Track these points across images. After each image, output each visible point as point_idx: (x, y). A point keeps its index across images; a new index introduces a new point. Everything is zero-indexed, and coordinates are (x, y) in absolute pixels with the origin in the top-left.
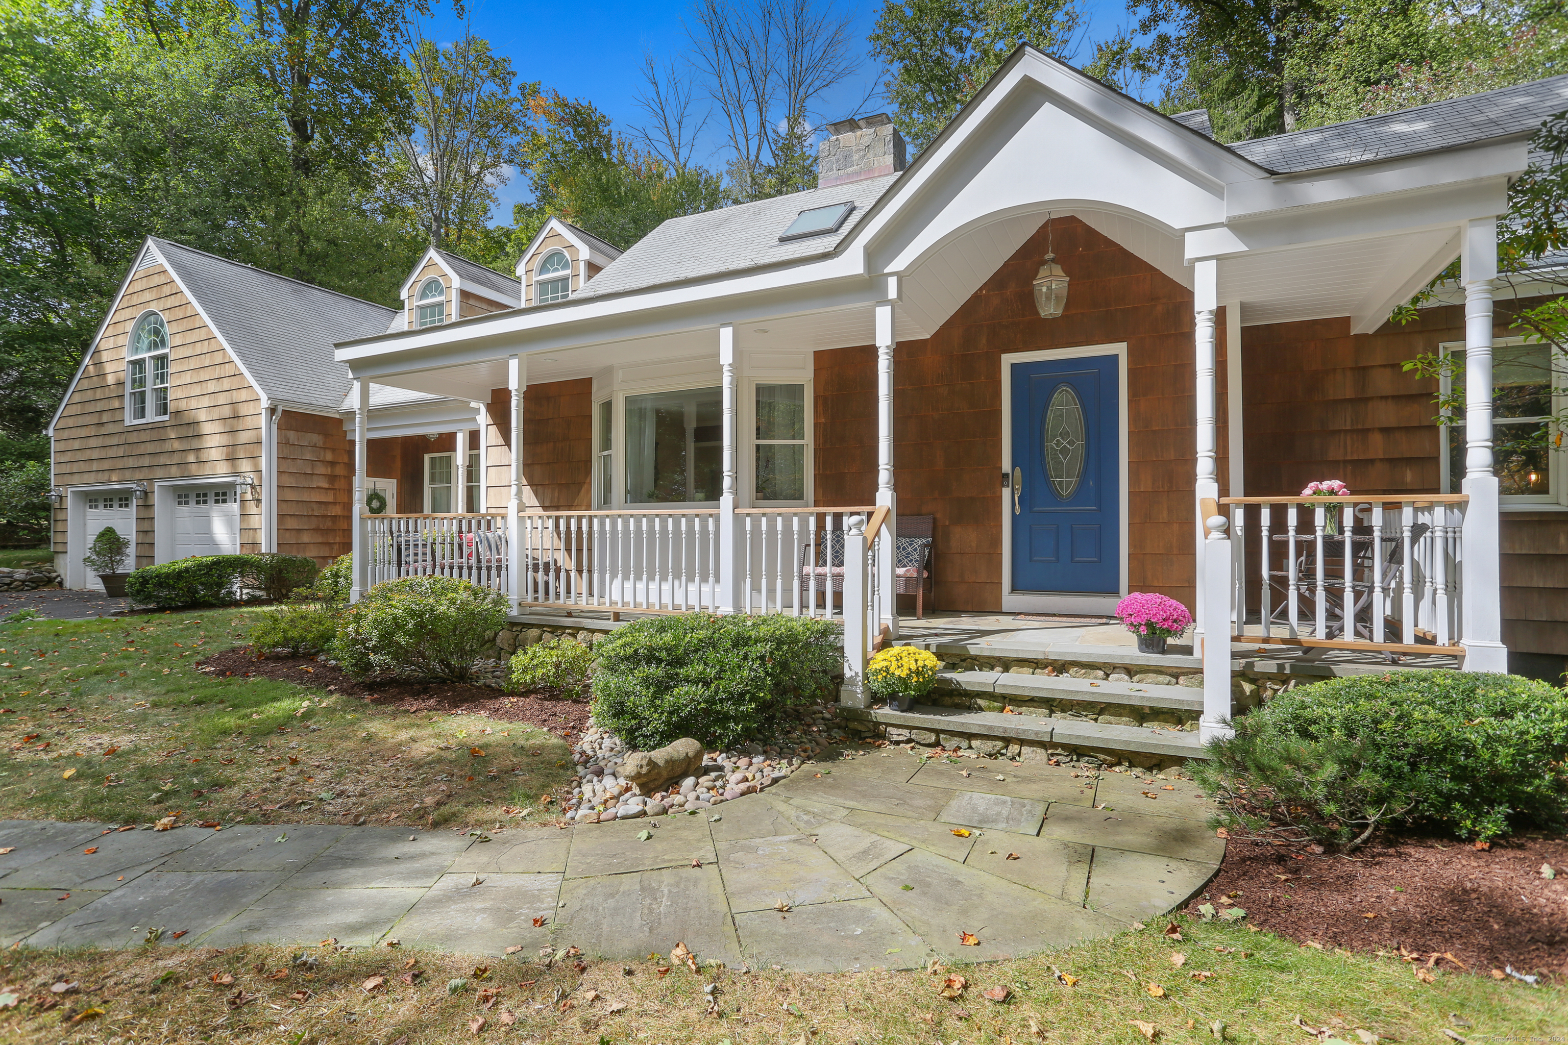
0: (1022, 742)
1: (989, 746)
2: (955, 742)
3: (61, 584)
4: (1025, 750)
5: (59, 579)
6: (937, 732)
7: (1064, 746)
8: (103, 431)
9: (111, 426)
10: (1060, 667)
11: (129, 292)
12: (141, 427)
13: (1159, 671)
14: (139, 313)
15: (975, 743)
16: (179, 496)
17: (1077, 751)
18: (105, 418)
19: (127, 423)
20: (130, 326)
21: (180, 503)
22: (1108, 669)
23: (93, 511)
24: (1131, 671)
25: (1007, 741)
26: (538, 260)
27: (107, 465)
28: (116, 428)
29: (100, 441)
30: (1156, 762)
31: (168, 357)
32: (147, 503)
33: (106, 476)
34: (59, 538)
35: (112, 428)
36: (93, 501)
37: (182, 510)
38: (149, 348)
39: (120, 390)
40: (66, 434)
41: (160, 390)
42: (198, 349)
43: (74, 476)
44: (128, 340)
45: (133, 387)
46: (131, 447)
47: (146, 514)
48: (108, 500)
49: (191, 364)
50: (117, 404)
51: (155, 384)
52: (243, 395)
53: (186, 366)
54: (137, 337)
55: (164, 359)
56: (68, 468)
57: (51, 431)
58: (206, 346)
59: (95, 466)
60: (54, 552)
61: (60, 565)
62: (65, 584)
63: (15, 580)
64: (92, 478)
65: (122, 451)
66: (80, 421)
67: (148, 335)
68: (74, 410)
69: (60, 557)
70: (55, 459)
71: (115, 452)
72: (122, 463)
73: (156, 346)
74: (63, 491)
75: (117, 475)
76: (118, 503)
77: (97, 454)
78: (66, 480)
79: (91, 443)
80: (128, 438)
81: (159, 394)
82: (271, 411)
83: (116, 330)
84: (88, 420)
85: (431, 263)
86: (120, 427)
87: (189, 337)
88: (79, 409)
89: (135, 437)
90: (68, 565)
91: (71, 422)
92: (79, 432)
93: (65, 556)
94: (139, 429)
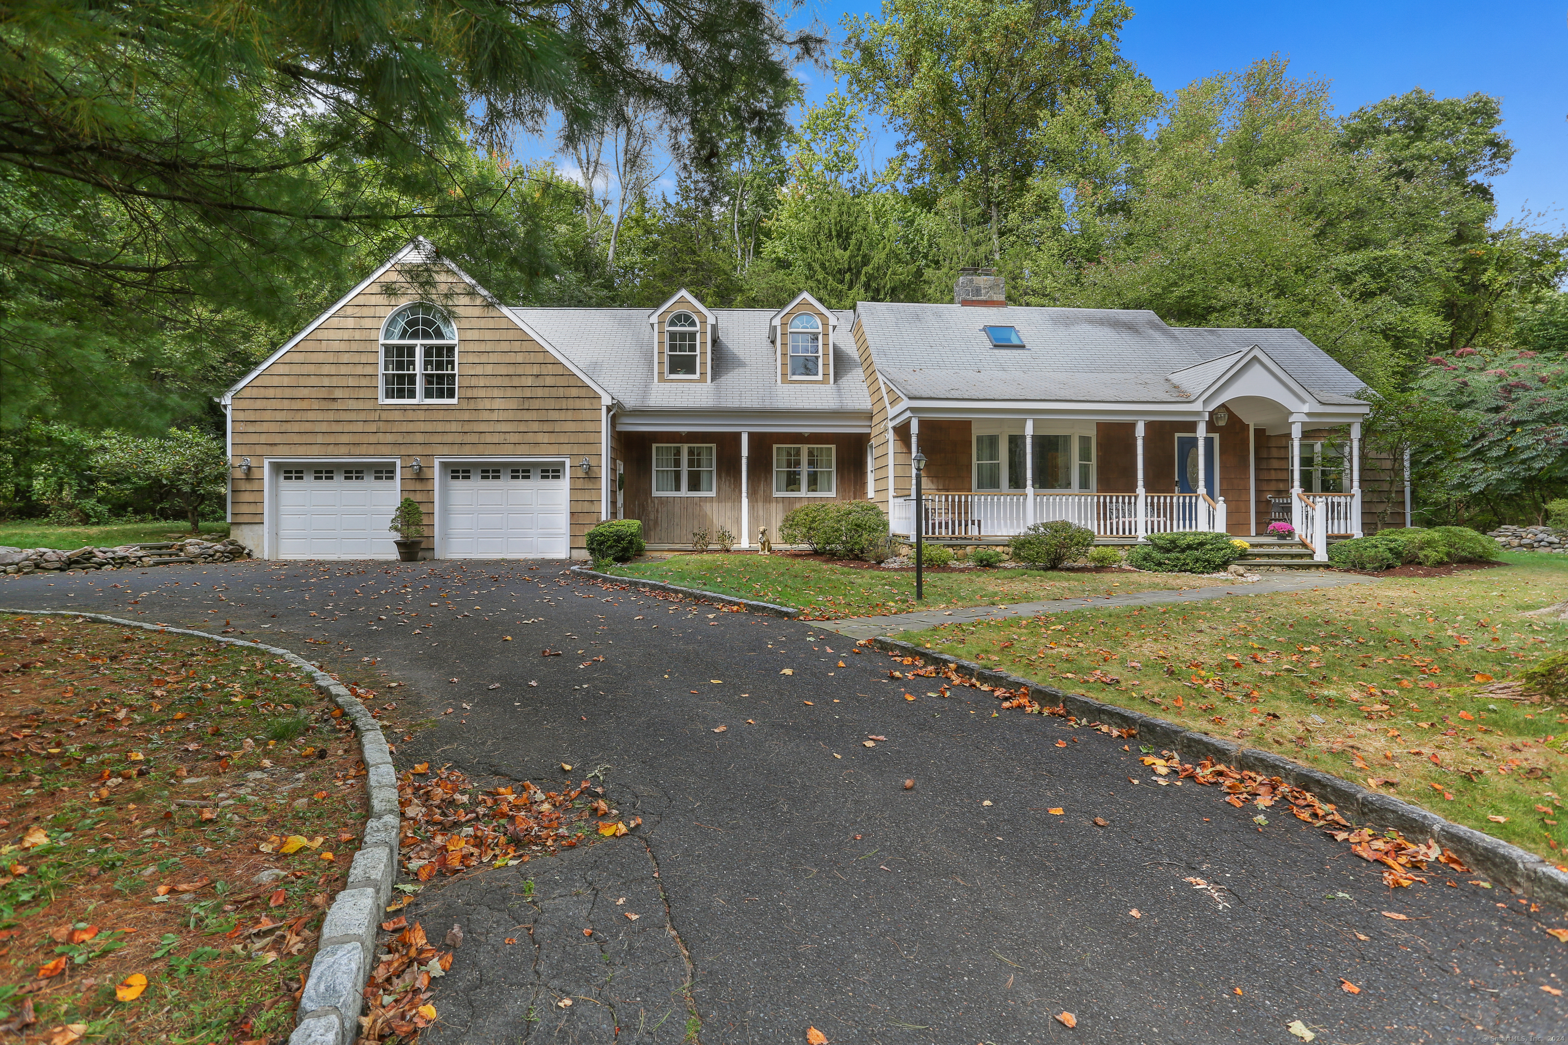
1: (1266, 568)
3: (249, 555)
5: (246, 551)
8: (335, 406)
9: (349, 402)
10: (1261, 546)
11: (384, 280)
12: (407, 407)
13: (1287, 545)
14: (404, 302)
18: (338, 393)
19: (379, 402)
20: (387, 313)
21: (453, 477)
23: (294, 483)
24: (1279, 546)
26: (792, 318)
27: (345, 439)
28: (360, 405)
29: (331, 416)
30: (1308, 567)
31: (451, 349)
32: (420, 476)
33: (343, 450)
34: (244, 509)
35: (352, 404)
36: (293, 472)
37: (460, 484)
38: (414, 335)
39: (369, 370)
40: (259, 404)
41: (432, 376)
42: (505, 346)
43: (275, 448)
44: (383, 324)
45: (386, 369)
46: (390, 424)
47: (418, 486)
48: (324, 472)
49: (493, 358)
50: (364, 382)
51: (426, 369)
52: (574, 392)
53: (484, 358)
54: (393, 322)
55: (440, 349)
56: (263, 439)
57: (227, 400)
58: (517, 346)
59: (320, 439)
60: (232, 524)
61: (244, 537)
62: (256, 555)
63: (217, 551)
64: (315, 450)
65: (373, 428)
66: (288, 393)
67: (411, 324)
68: (276, 381)
69: (246, 529)
70: (233, 428)
71: (359, 427)
72: (373, 439)
73: (426, 335)
74: (253, 462)
75: (363, 449)
76: (344, 475)
77: (324, 427)
78: (259, 450)
79: (311, 416)
80: (384, 416)
81: (429, 378)
82: (609, 409)
83: (357, 311)
84: (305, 393)
85: (682, 301)
86: (369, 405)
87: (488, 335)
88: (286, 381)
89: (397, 416)
90: (266, 536)
91: (270, 393)
92: (286, 404)
93: (256, 527)
94: (404, 409)
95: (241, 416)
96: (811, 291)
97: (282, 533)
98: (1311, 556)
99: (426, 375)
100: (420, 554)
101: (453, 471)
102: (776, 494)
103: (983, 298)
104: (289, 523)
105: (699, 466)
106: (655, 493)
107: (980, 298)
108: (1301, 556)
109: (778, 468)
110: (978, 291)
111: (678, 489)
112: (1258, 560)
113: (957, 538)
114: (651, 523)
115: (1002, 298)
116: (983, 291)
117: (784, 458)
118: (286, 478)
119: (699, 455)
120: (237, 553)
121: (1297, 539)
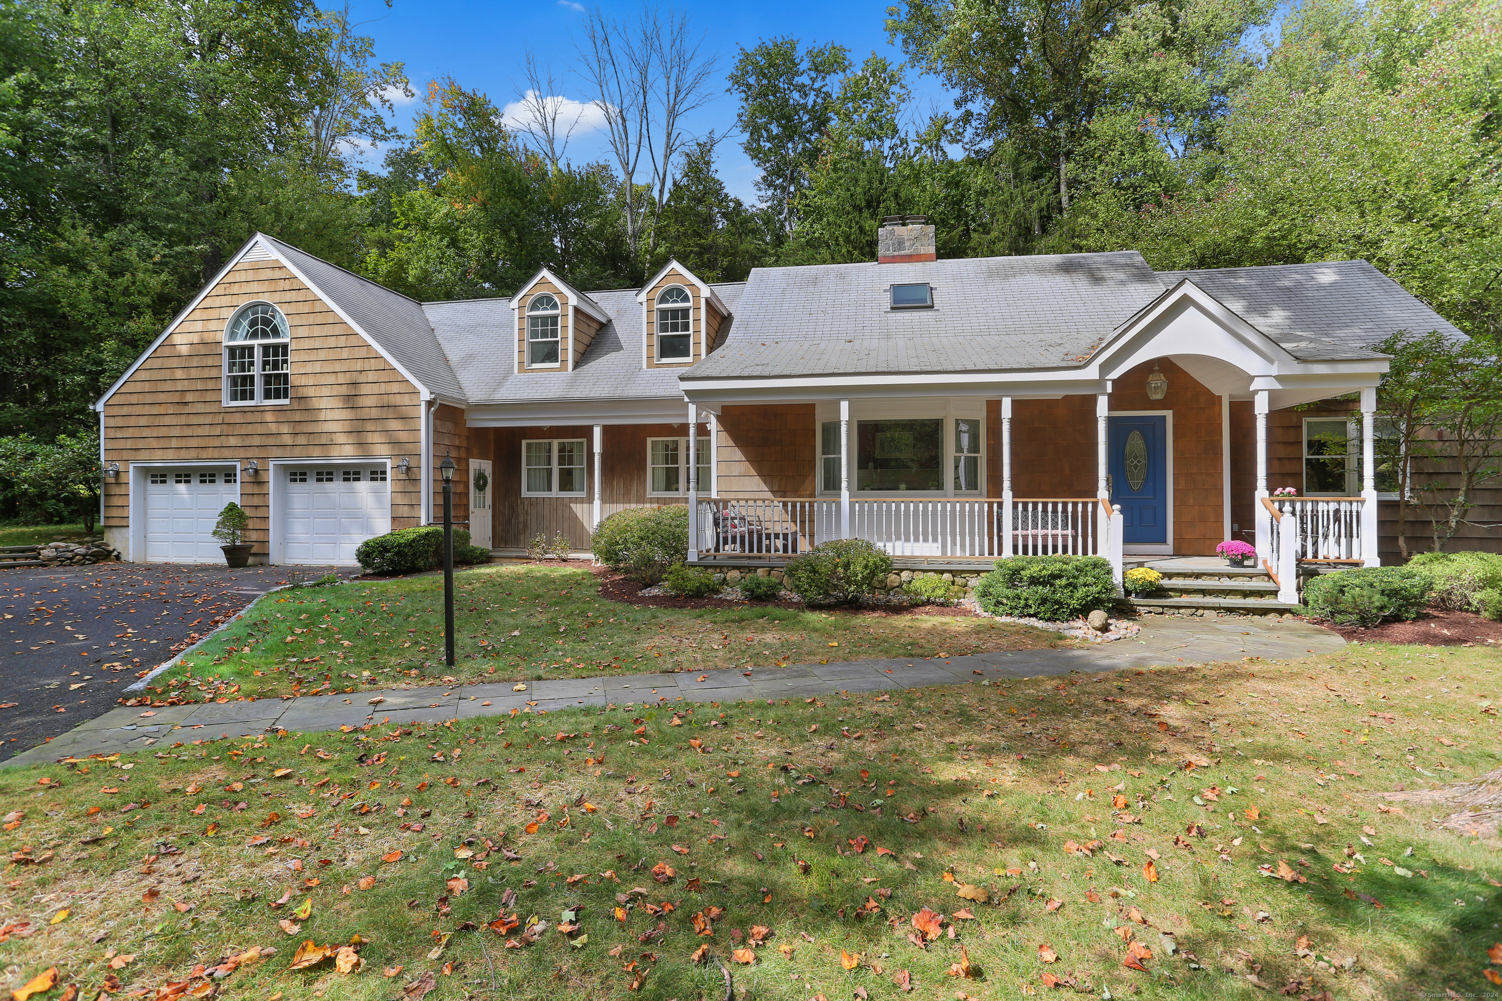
0: (1204, 608)
1: (1189, 611)
2: (1172, 611)
3: (118, 557)
4: (1206, 612)
5: (115, 553)
6: (1163, 607)
7: (1224, 608)
8: (187, 409)
9: (199, 405)
10: (1198, 576)
11: (225, 280)
12: (247, 409)
13: (1243, 575)
14: (243, 302)
15: (1181, 611)
16: (292, 474)
17: (1230, 610)
18: (189, 397)
19: (224, 404)
20: (230, 313)
21: (291, 480)
22: (1220, 575)
23: (159, 487)
24: (1230, 576)
25: (1197, 608)
26: (660, 291)
27: (193, 443)
28: (207, 408)
29: (183, 420)
30: (1264, 612)
31: (285, 347)
32: (257, 479)
33: (193, 454)
34: (115, 512)
35: (200, 408)
36: (159, 476)
37: (297, 486)
38: (254, 335)
39: (214, 373)
40: (125, 410)
41: (270, 376)
42: (332, 342)
43: (138, 452)
44: (225, 325)
45: (230, 371)
46: (232, 427)
47: (256, 490)
48: (183, 476)
49: (322, 355)
50: (210, 385)
51: (264, 370)
52: (395, 388)
53: (313, 356)
54: (236, 323)
55: (276, 347)
56: (129, 444)
57: (100, 407)
58: (342, 341)
59: (174, 443)
60: (106, 527)
61: (115, 540)
62: (123, 557)
63: (77, 554)
64: (170, 454)
65: (217, 431)
66: (149, 399)
67: (253, 323)
68: (138, 387)
69: (115, 531)
70: (105, 434)
71: (205, 431)
72: (216, 442)
73: (265, 335)
74: (121, 466)
75: (210, 453)
76: (199, 479)
77: (176, 432)
78: (125, 455)
79: (167, 420)
80: (228, 419)
81: (268, 379)
82: (430, 404)
83: (205, 315)
84: (162, 398)
85: (544, 282)
86: (214, 408)
87: (317, 331)
88: (147, 387)
89: (237, 418)
90: (131, 538)
91: (134, 399)
92: (147, 410)
93: (124, 530)
94: (243, 411)
95: (112, 422)
96: (683, 260)
97: (150, 535)
98: (1275, 593)
99: (266, 375)
100: (251, 560)
101: (291, 474)
102: (650, 494)
103: (907, 252)
104: (157, 527)
105: (571, 463)
106: (525, 493)
107: (903, 253)
108: (1261, 594)
109: (653, 466)
110: (900, 244)
111: (550, 489)
112: (1185, 599)
113: (749, 558)
114: (521, 526)
115: (932, 250)
116: (907, 244)
117: (661, 453)
118: (153, 482)
119: (571, 451)
120: (105, 555)
121: (1260, 567)
